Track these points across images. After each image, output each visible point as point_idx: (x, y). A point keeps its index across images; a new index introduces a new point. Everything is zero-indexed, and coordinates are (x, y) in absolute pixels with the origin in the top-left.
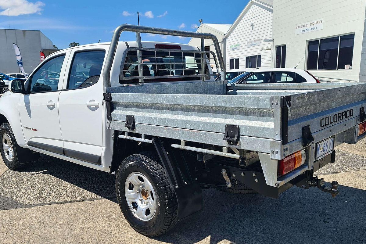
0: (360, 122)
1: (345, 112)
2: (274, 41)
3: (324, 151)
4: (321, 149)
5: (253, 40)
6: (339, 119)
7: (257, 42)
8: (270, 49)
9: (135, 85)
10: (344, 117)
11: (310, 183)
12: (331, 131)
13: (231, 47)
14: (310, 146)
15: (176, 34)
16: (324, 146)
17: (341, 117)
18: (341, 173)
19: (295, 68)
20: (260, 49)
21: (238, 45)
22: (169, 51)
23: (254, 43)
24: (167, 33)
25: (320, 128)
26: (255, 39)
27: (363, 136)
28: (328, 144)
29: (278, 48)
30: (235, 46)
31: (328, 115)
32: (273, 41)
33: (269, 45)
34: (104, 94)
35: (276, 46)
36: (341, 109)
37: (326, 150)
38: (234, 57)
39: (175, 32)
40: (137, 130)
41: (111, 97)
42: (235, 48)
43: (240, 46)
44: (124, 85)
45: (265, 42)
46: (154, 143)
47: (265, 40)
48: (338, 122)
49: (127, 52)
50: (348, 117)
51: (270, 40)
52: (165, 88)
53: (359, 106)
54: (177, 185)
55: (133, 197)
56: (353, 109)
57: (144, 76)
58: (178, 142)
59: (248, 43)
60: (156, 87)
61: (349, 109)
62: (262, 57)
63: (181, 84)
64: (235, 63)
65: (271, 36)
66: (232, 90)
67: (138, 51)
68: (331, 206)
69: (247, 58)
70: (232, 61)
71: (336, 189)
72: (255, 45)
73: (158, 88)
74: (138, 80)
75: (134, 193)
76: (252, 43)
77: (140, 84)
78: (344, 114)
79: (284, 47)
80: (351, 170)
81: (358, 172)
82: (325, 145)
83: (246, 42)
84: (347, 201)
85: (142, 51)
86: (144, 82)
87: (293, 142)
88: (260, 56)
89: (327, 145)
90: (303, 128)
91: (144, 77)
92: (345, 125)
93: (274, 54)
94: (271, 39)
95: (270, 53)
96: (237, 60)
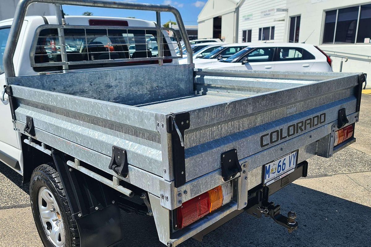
0: (339, 127)
1: (310, 119)
2: (289, 11)
3: (278, 172)
4: (272, 170)
5: (267, 10)
6: (299, 131)
7: (270, 12)
8: (283, 20)
9: (56, 73)
10: (308, 126)
11: (262, 212)
12: (282, 149)
13: (244, 17)
14: (240, 176)
15: (116, 6)
16: (279, 166)
17: (303, 128)
18: (331, 176)
19: (304, 43)
20: (273, 20)
21: (251, 15)
22: (107, 28)
23: (268, 13)
24: (102, 5)
25: (260, 149)
26: (269, 9)
27: (343, 145)
28: (287, 162)
29: (292, 19)
30: (248, 16)
31: (278, 128)
32: (286, 10)
33: (283, 15)
34: (5, 86)
35: (290, 17)
36: (303, 116)
37: (283, 170)
38: (247, 28)
39: (115, 3)
40: (38, 137)
41: (12, 91)
42: (248, 19)
43: (254, 16)
44: (39, 74)
45: (279, 11)
46: (53, 156)
47: (278, 10)
48: (296, 135)
49: (38, 31)
50: (316, 125)
51: (283, 10)
52: (101, 76)
53: (337, 108)
54: (80, 213)
55: (47, 216)
56: (325, 114)
57: (68, 61)
58: (72, 159)
59: (262, 12)
60: (88, 74)
61: (318, 114)
62: (275, 29)
63: (126, 70)
64: (247, 35)
65: (285, 5)
66: (199, 76)
67: (59, 29)
68: (305, 226)
69: (260, 29)
70: (244, 32)
71: (293, 222)
72: (269, 15)
73: (91, 76)
74: (62, 67)
75: (47, 212)
76: (265, 13)
77: (64, 72)
78: (309, 121)
79: (299, 17)
80: (345, 172)
81: (352, 176)
82: (281, 164)
83: (260, 11)
84: (327, 218)
85: (65, 29)
86: (69, 69)
87: (200, 179)
88: (273, 28)
89: (284, 164)
90: (222, 155)
91: (68, 63)
92: (311, 137)
93: (287, 26)
94: (285, 8)
95: (283, 25)
96: (250, 31)
